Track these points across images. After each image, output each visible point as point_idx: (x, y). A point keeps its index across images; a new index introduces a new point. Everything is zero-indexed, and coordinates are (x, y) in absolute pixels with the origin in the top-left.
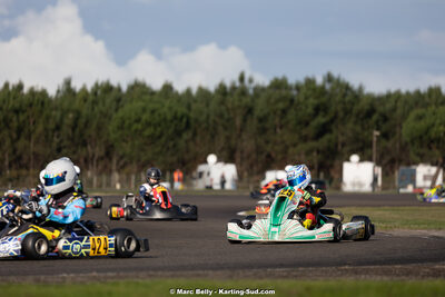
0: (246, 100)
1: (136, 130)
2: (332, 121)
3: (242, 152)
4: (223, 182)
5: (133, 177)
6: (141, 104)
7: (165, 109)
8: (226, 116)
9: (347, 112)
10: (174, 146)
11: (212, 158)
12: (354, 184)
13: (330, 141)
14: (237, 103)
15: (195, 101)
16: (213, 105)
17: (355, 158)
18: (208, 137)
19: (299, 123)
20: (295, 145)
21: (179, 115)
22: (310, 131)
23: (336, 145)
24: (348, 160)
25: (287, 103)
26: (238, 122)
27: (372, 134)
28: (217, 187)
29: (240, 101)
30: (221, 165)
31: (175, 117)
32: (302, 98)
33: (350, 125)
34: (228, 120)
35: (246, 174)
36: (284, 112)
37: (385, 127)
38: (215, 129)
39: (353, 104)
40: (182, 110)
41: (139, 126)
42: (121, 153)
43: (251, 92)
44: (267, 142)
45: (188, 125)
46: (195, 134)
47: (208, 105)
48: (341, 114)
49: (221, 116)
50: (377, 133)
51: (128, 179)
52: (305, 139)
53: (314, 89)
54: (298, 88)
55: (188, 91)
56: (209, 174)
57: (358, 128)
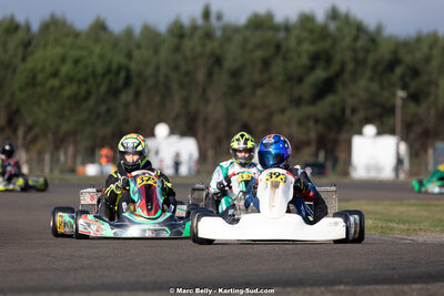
0: (212, 46)
1: (52, 89)
2: (338, 75)
3: (206, 120)
4: (177, 165)
5: (47, 157)
6: (59, 50)
7: (95, 59)
8: (183, 68)
9: (359, 63)
10: (108, 111)
11: (162, 130)
12: (368, 168)
13: (333, 105)
14: (198, 50)
15: (139, 46)
16: (164, 52)
17: (370, 130)
18: (157, 99)
19: (289, 79)
20: (283, 111)
21: (114, 66)
22: (305, 90)
23: (343, 111)
24: (360, 133)
25: (271, 50)
26: (201, 76)
27: (394, 95)
28: (169, 171)
29: (203, 46)
30: (175, 139)
31: (109, 71)
32: (292, 43)
33: (363, 83)
34: (187, 74)
35: (211, 153)
36: (266, 63)
37: (414, 85)
38: (167, 87)
39: (367, 51)
40: (118, 59)
41: (56, 82)
42: (29, 121)
43: (218, 33)
44: (242, 106)
45: (128, 81)
46: (137, 94)
47: (156, 52)
48: (350, 66)
49: (176, 68)
50: (401, 94)
51: (40, 161)
52: (298, 102)
53: (311, 31)
54: (287, 28)
55: (129, 32)
56: (157, 153)
57: (375, 87)
